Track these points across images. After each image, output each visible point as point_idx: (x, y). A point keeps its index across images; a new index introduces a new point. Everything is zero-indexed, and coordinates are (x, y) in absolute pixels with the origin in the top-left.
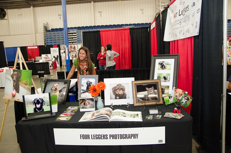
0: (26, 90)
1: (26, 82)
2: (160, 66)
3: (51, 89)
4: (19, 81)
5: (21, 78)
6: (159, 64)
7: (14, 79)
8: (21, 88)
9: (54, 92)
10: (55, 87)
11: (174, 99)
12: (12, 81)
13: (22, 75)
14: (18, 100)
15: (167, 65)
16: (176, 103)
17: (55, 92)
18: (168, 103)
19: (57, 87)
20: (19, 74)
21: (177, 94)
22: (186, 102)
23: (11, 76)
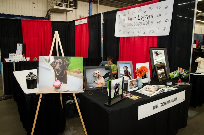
0: (80, 78)
1: (79, 70)
2: (156, 54)
3: (93, 76)
4: (67, 69)
5: (69, 66)
6: (155, 53)
7: (56, 68)
8: (70, 78)
9: (97, 78)
10: (96, 73)
11: (177, 74)
12: (53, 71)
13: (71, 63)
14: (67, 91)
15: (160, 53)
16: (179, 76)
17: (99, 78)
18: (173, 78)
19: (100, 74)
20: (66, 62)
21: (180, 71)
22: (186, 75)
23: (51, 65)
